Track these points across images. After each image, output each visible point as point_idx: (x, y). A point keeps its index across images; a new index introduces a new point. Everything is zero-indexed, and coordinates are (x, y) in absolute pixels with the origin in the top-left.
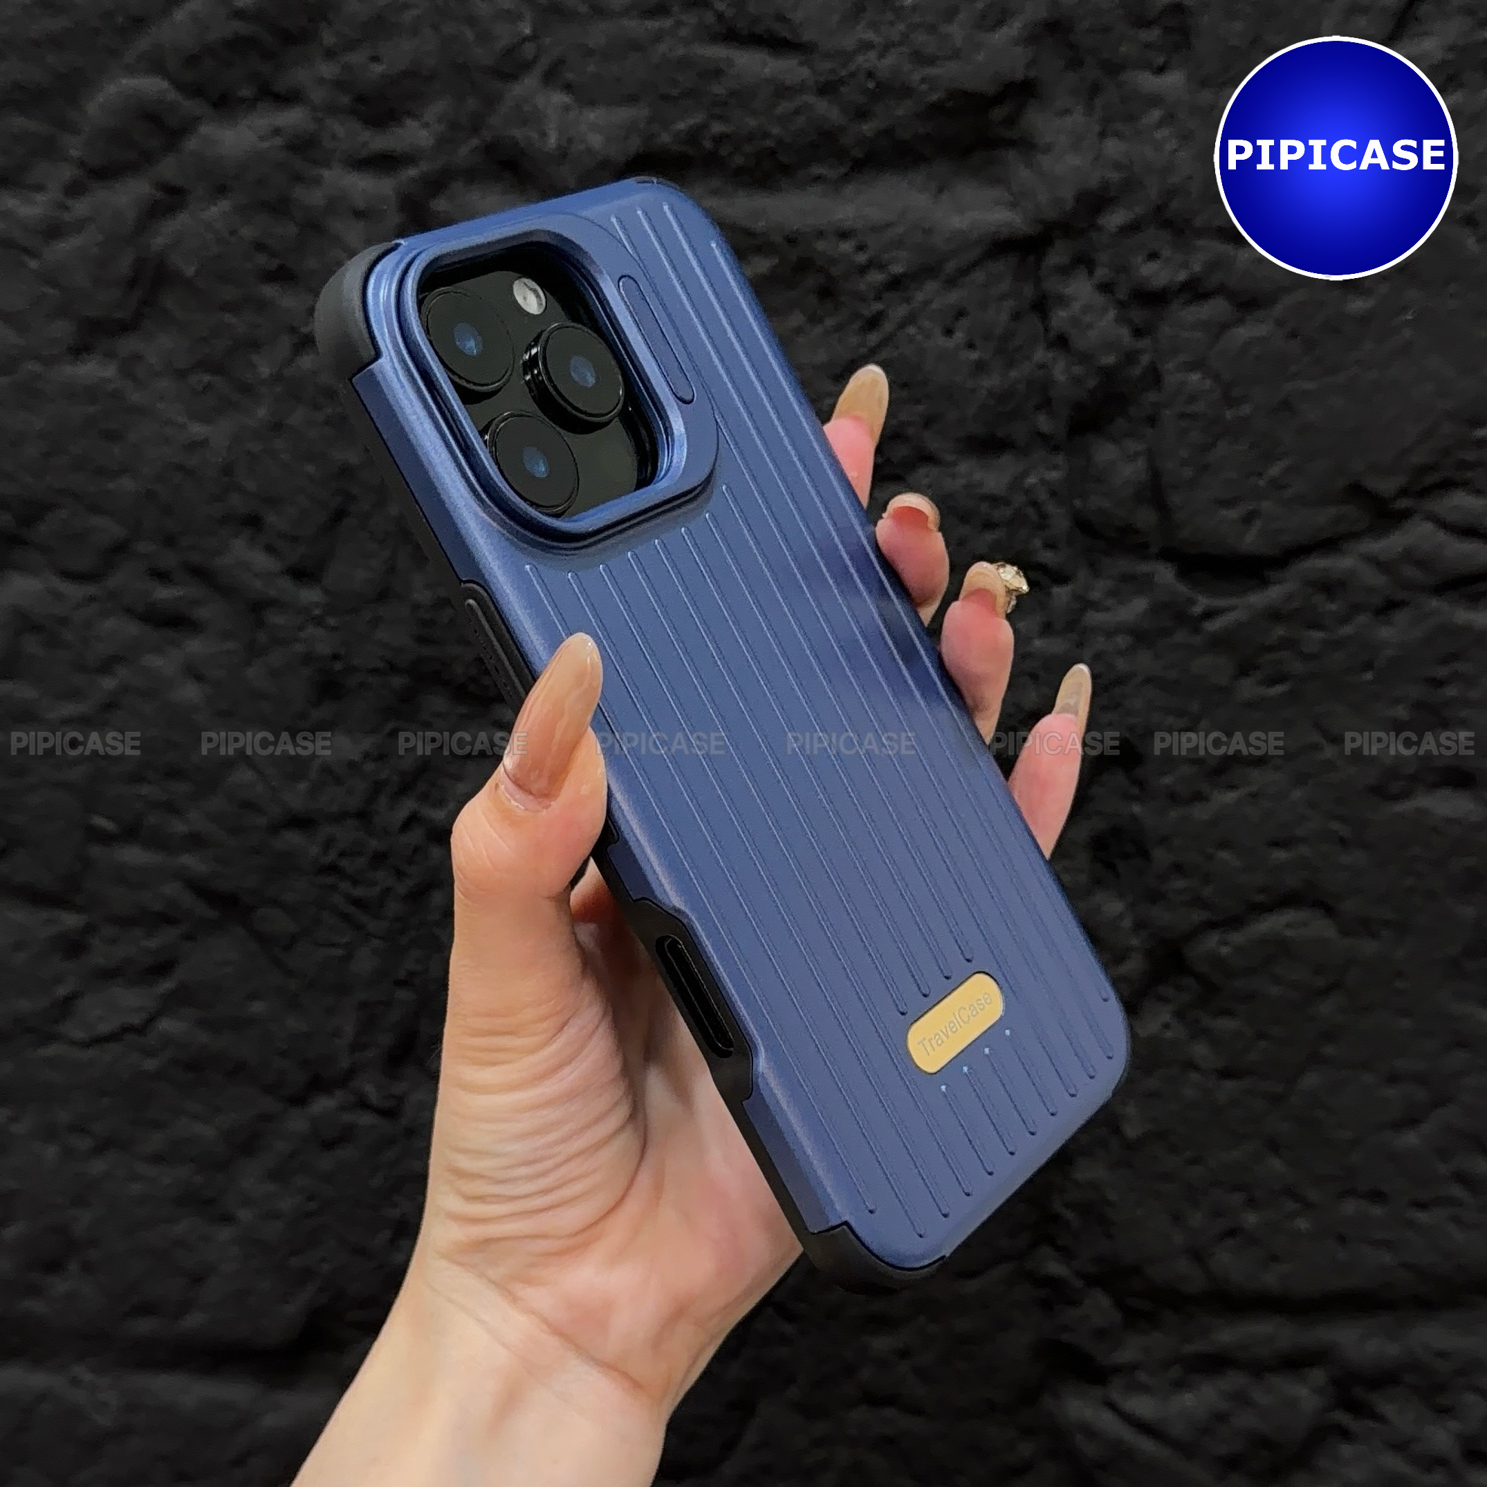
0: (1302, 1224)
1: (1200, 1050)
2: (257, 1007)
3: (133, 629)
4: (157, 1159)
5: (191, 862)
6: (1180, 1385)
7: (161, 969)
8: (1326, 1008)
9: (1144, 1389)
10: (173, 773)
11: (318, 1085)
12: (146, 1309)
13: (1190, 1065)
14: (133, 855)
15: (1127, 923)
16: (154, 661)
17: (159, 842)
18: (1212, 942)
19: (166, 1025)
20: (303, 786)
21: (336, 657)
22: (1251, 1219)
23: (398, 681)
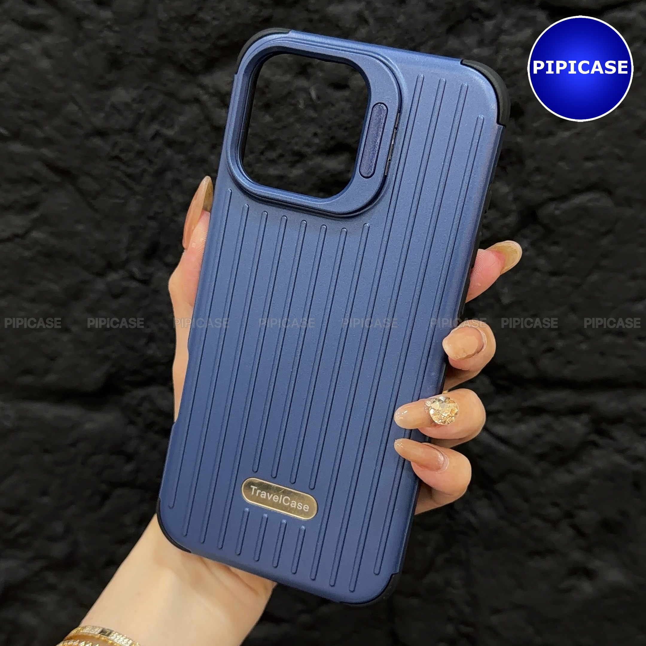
0: (584, 347)
1: (541, 262)
2: (80, 227)
3: (16, 30)
4: (32, 300)
5: (47, 152)
6: (519, 421)
7: (32, 206)
8: (605, 242)
9: (502, 422)
10: (37, 105)
11: (110, 267)
12: (27, 372)
13: (536, 269)
14: (17, 147)
15: (511, 198)
16: (27, 47)
17: (29, 141)
18: (551, 208)
19: (35, 234)
20: (102, 115)
21: (118, 47)
22: (560, 344)
23: (150, 61)
